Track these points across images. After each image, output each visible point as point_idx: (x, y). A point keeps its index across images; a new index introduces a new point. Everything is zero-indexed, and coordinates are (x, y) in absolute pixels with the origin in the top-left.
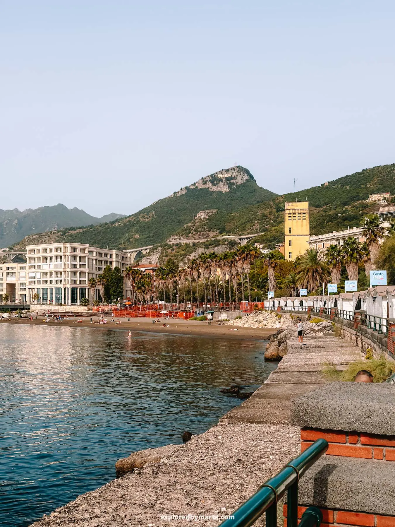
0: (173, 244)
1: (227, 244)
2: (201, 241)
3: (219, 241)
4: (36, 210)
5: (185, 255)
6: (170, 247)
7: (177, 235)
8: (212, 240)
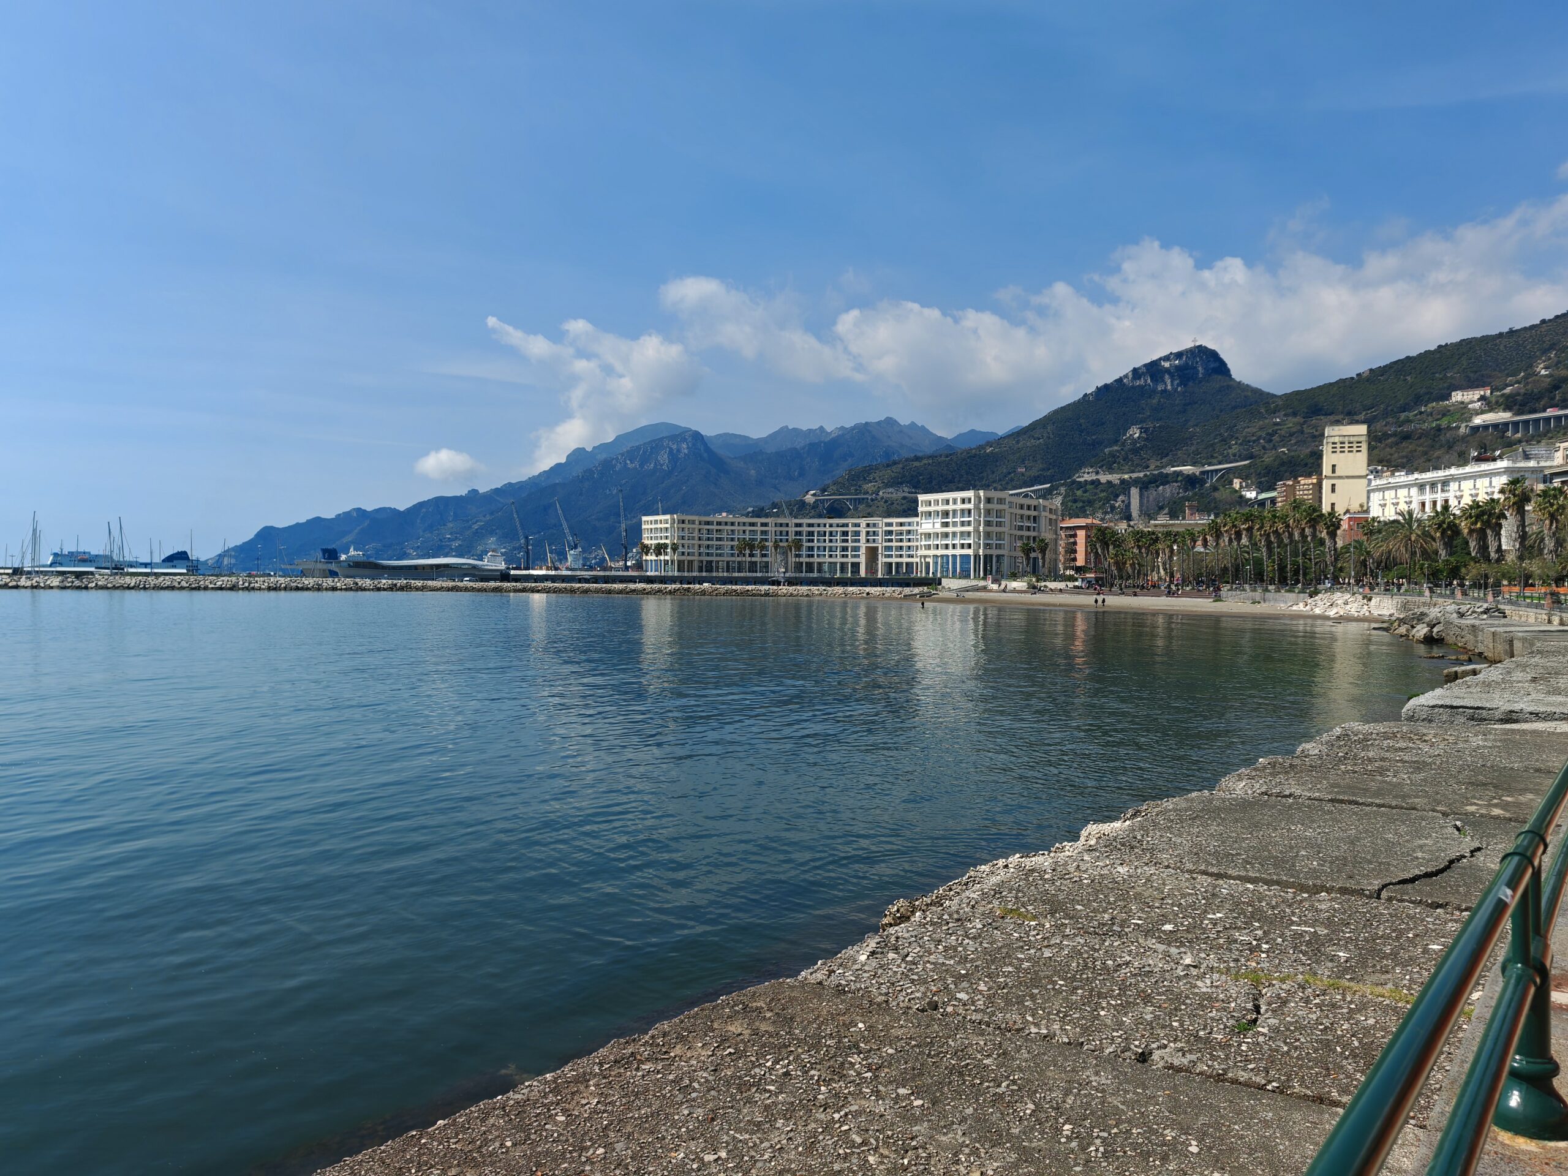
0: (1086, 481)
1: (1181, 481)
2: (1134, 475)
3: (1167, 475)
4: (853, 428)
5: (1107, 500)
6: (1081, 485)
7: (1092, 467)
8: (1154, 475)
